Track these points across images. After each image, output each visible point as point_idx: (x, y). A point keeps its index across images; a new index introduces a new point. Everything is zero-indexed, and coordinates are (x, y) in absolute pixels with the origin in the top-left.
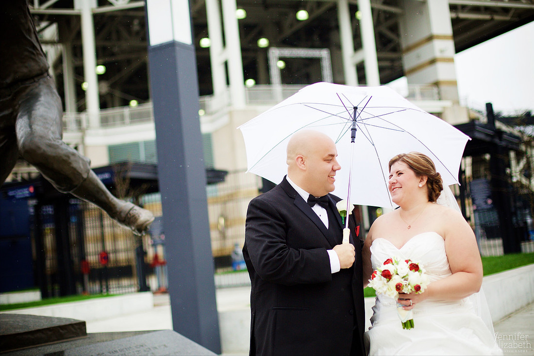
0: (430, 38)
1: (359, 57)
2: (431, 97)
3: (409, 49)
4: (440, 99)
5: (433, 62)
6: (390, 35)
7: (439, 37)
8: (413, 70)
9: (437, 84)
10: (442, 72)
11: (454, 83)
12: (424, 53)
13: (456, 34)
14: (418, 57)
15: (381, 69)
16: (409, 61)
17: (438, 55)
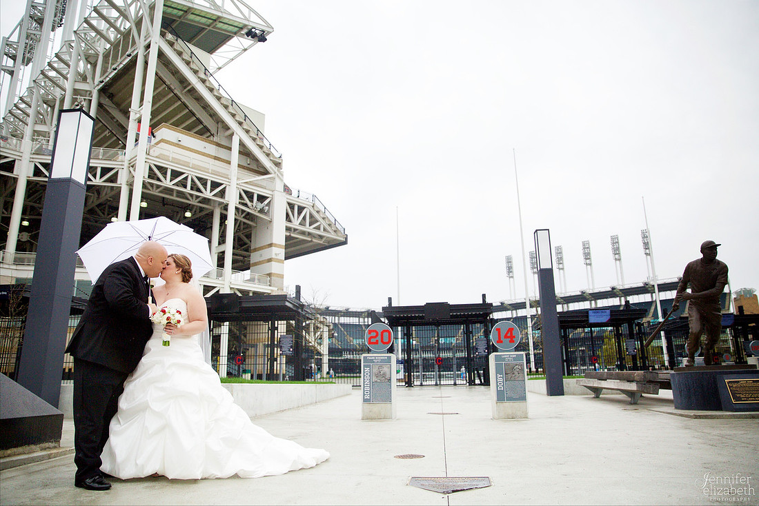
0: (271, 245)
1: (222, 248)
2: (265, 283)
3: (255, 250)
4: (270, 286)
5: (270, 260)
6: (246, 240)
7: (276, 245)
8: (256, 264)
9: (270, 275)
10: (274, 268)
11: (282, 276)
12: (265, 254)
13: (287, 247)
14: (261, 256)
15: (234, 262)
16: (254, 258)
17: (274, 256)
